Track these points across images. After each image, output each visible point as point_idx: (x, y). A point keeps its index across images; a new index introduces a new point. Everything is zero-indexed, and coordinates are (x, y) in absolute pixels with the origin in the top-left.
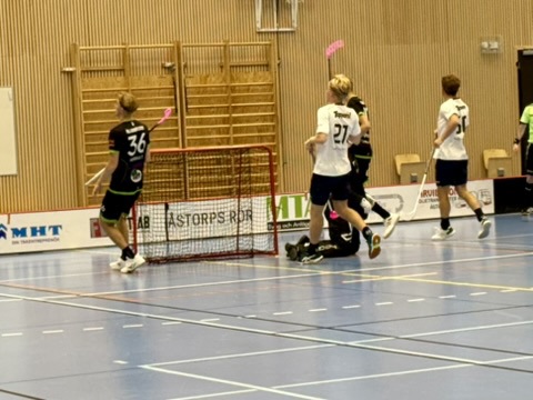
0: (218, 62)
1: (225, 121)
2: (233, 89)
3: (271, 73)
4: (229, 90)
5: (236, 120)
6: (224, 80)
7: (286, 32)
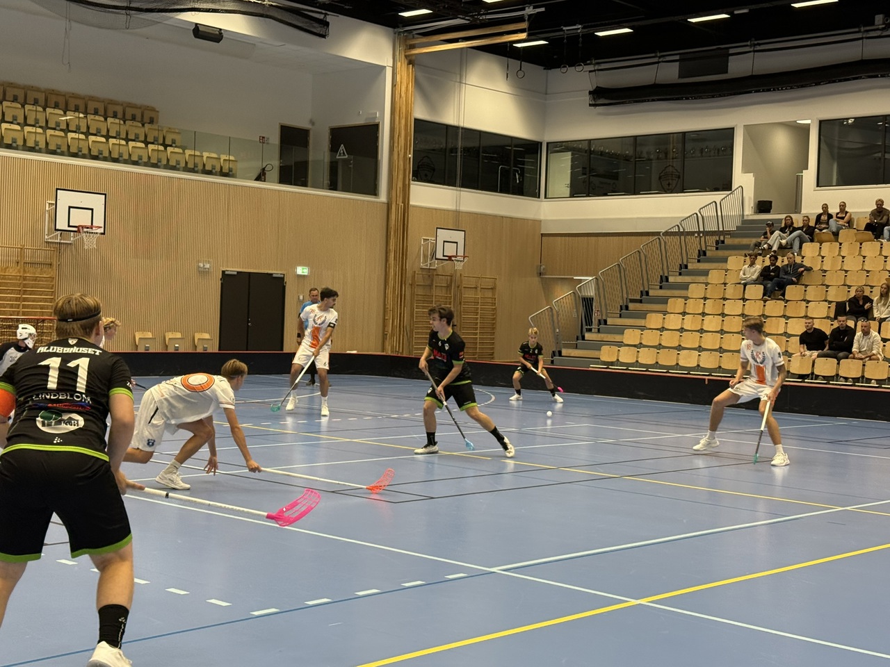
0: (15, 259)
1: (17, 299)
2: (25, 278)
3: (53, 270)
4: (22, 279)
5: (25, 300)
6: (19, 272)
7: (66, 243)
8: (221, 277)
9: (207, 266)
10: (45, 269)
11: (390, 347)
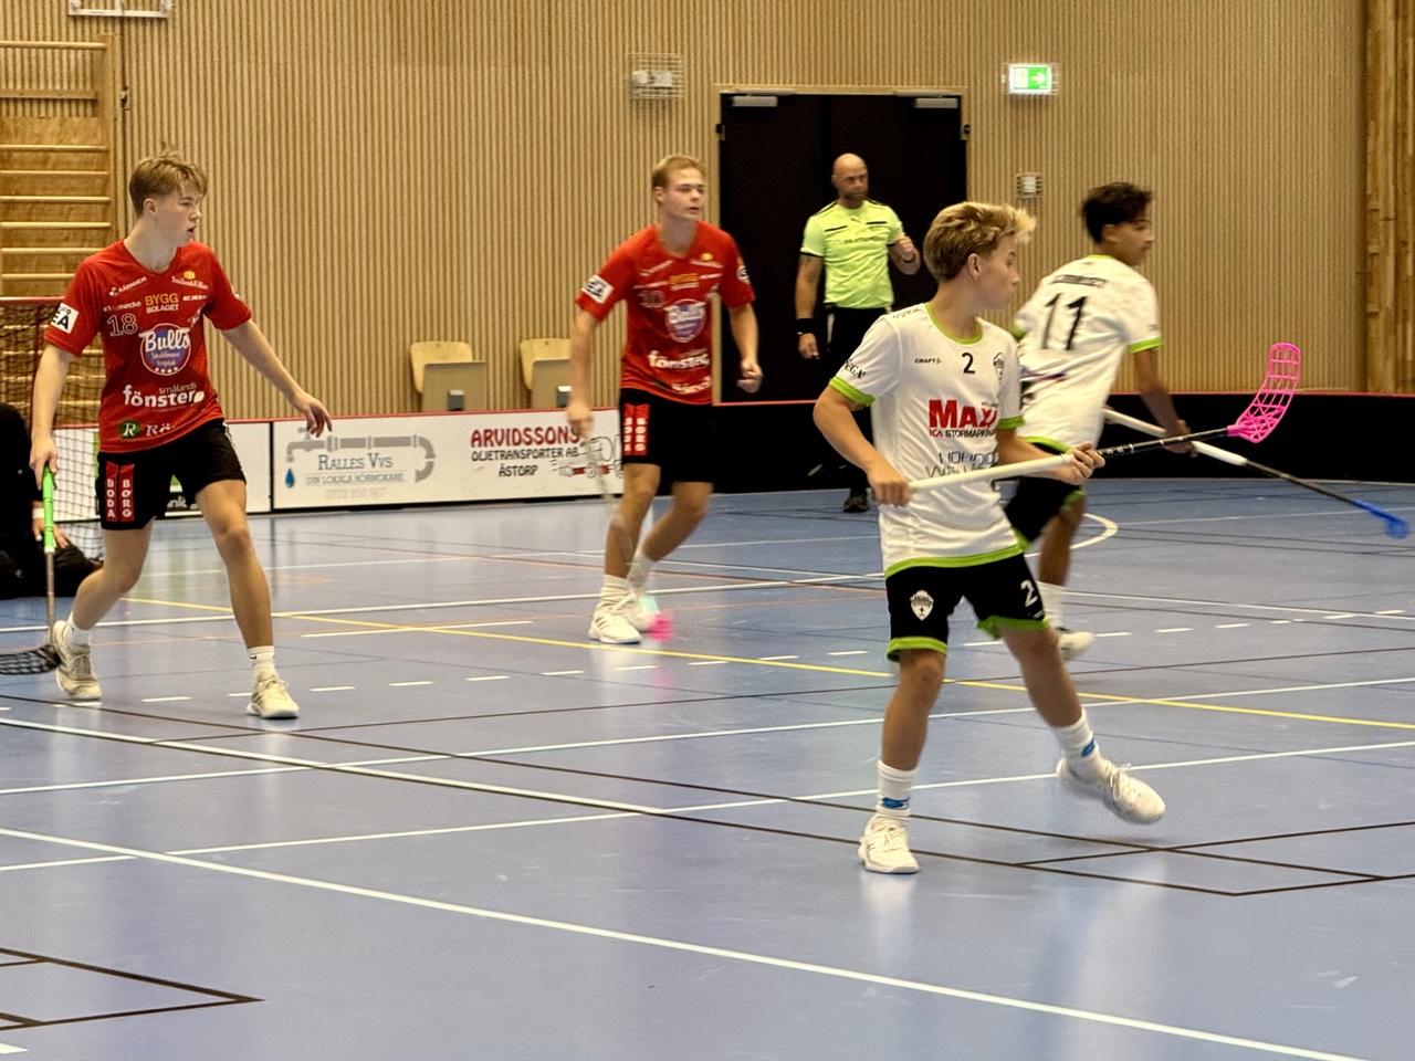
2: (6, 159)
3: (103, 122)
5: (12, 237)
7: (144, 19)
8: (717, 120)
9: (665, 79)
10: (75, 119)
11: (1390, 365)
